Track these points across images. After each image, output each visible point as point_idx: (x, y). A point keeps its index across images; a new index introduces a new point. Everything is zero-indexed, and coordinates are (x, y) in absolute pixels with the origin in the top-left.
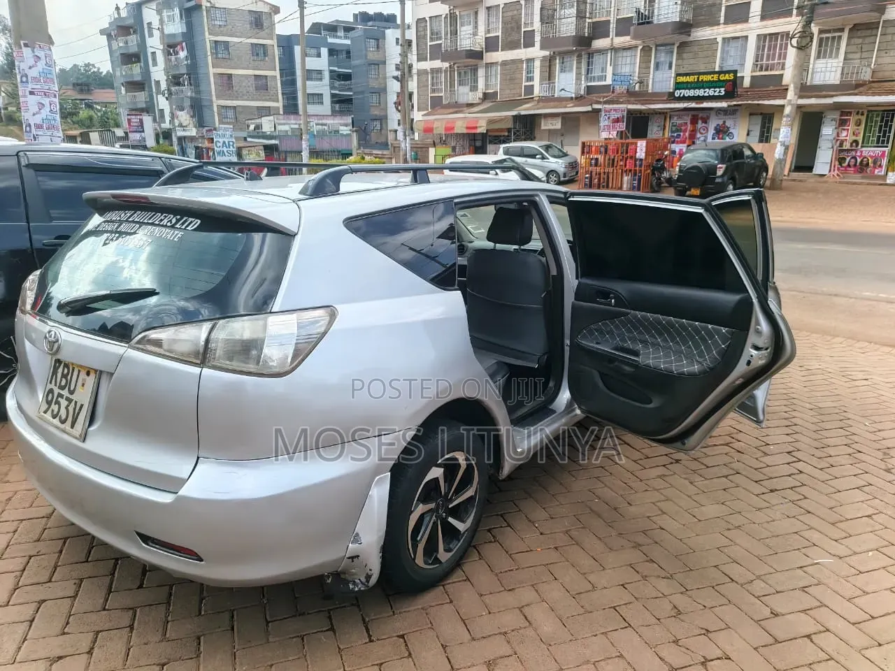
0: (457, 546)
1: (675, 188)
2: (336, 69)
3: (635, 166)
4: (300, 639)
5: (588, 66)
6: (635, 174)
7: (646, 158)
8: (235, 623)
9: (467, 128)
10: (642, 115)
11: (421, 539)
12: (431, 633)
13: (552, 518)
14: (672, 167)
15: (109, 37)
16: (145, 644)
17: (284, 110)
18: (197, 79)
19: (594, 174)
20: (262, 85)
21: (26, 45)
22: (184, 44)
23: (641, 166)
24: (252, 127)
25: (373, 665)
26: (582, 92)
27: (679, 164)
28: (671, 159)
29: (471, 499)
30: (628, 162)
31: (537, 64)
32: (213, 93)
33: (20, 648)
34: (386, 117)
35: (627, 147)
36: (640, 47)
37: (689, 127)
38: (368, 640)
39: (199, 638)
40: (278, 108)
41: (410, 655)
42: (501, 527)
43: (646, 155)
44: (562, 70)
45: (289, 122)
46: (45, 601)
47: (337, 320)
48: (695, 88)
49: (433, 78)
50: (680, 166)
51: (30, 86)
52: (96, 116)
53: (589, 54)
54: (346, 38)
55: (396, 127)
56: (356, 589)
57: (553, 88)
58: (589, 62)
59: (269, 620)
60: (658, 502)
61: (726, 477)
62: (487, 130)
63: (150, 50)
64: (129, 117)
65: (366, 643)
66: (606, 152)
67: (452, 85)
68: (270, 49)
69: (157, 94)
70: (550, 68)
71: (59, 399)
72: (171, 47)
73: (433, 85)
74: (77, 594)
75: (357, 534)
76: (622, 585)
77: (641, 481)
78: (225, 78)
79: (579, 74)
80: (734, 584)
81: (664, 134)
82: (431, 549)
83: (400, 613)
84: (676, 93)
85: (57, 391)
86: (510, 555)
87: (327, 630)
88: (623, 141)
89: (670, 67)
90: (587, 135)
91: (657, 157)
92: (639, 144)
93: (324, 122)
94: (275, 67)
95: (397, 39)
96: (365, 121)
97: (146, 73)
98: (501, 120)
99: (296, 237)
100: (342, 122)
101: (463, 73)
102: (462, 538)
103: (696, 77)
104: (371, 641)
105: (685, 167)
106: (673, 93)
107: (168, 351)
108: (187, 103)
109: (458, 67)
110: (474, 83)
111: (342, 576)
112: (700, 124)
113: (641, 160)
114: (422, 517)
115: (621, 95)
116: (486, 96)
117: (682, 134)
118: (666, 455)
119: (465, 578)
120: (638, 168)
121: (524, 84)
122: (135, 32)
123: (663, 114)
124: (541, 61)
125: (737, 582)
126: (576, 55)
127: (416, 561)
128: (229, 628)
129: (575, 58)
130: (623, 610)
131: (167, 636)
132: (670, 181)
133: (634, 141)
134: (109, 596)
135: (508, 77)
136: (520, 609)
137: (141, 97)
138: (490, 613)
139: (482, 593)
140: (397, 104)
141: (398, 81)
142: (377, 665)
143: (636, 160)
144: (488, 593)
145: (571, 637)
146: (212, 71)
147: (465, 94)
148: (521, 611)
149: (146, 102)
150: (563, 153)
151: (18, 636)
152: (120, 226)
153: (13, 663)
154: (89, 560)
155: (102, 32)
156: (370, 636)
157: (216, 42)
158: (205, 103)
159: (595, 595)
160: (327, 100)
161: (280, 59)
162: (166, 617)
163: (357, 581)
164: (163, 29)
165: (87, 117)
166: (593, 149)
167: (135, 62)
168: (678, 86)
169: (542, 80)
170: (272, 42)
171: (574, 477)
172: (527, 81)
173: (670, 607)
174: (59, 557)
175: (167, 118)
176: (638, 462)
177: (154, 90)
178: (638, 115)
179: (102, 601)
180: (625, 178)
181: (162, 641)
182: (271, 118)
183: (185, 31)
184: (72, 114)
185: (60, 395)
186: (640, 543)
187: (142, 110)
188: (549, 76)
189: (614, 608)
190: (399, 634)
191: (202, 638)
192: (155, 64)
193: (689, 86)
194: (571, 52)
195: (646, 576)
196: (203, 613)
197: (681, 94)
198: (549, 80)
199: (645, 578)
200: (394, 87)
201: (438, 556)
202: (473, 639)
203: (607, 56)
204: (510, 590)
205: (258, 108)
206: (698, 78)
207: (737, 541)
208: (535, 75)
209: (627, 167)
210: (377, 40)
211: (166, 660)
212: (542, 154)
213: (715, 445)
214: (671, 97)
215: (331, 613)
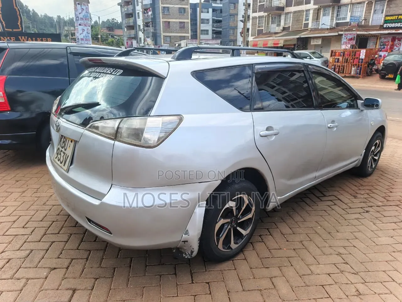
0: (241, 242)
1: (380, 74)
2: (215, 18)
3: (359, 62)
4: (159, 276)
5: (338, 12)
6: (359, 66)
7: (365, 59)
8: (132, 264)
9: (274, 44)
10: (365, 37)
11: (222, 236)
12: (223, 284)
13: (294, 234)
14: (379, 64)
15: (121, 6)
16: (91, 268)
17: (191, 37)
18: (155, 23)
19: (336, 66)
20: (182, 26)
21: (78, 4)
22: (151, 9)
23: (362, 62)
24: (177, 45)
25: (191, 295)
26: (334, 26)
27: (383, 62)
28: (379, 59)
29: (250, 219)
30: (355, 60)
31: (311, 12)
32: (162, 30)
33: (40, 261)
34: (236, 40)
35: (355, 53)
36: (367, 2)
37: (390, 43)
38: (191, 282)
39: (115, 269)
40: (189, 36)
41: (210, 293)
42: (267, 235)
43: (365, 57)
44: (324, 15)
45: (192, 42)
46: (54, 242)
47: (183, 122)
48: (395, 23)
49: (259, 21)
50: (384, 63)
51: (79, 22)
52: (115, 41)
53: (339, 6)
54: (220, 4)
55: (240, 44)
56: (186, 257)
57: (319, 25)
58: (338, 11)
59: (147, 265)
60: (354, 232)
61: (395, 223)
62: (283, 45)
63: (137, 12)
64: (127, 41)
65: (190, 283)
66: (344, 55)
67: (268, 24)
68: (186, 10)
69: (139, 31)
70: (318, 14)
71: (61, 152)
72: (145, 10)
73: (259, 24)
74: (68, 241)
75: (187, 231)
76: (329, 274)
77: (345, 220)
78: (167, 23)
79: (332, 17)
80: (395, 282)
81: (376, 47)
82: (227, 242)
83: (209, 271)
84: (384, 25)
85: (61, 149)
86: (269, 250)
87: (172, 274)
88: (354, 50)
89: (382, 13)
90: (335, 47)
91: (371, 58)
92: (362, 51)
93: (208, 42)
94: (188, 18)
95: (244, 3)
96: (226, 42)
97: (135, 22)
98: (291, 40)
99: (166, 79)
100: (216, 42)
101: (274, 18)
102: (244, 238)
103: (397, 17)
104: (192, 283)
105: (386, 63)
106: (383, 25)
107: (101, 132)
108: (151, 35)
109: (271, 15)
110: (279, 22)
111: (180, 250)
112: (397, 42)
113: (362, 59)
114: (223, 225)
115: (354, 27)
116: (284, 29)
117: (386, 47)
118: (361, 208)
119: (244, 258)
120: (360, 64)
121: (304, 22)
122: (131, 4)
123: (376, 37)
124: (314, 10)
125: (396, 282)
126: (332, 7)
127: (218, 247)
128: (129, 266)
129: (331, 9)
130: (327, 288)
131: (102, 265)
132: (377, 71)
133: (360, 50)
134: (81, 243)
135: (296, 19)
136: (271, 278)
137: (133, 32)
138: (254, 278)
139: (252, 267)
140: (241, 33)
141: (243, 22)
142: (194, 295)
143: (360, 59)
144: (255, 267)
145: (296, 298)
146: (162, 20)
147: (274, 28)
148: (271, 280)
149: (134, 34)
150: (321, 56)
151: (41, 256)
152: (91, 74)
153: (36, 268)
154: (76, 226)
155: (118, 4)
156: (192, 280)
157: (164, 7)
158: (158, 35)
159: (312, 277)
160: (210, 32)
161: (191, 14)
162: (103, 257)
163: (187, 253)
164: (142, 2)
165: (111, 41)
166: (337, 54)
167: (131, 17)
168: (386, 22)
169: (313, 20)
170: (188, 7)
171: (308, 214)
172: (306, 21)
173: (354, 290)
174: (65, 223)
175: (143, 41)
176: (345, 210)
177: (138, 29)
178: (363, 37)
179: (78, 245)
180: (353, 69)
181: (99, 267)
182: (185, 41)
183: (152, 3)
184: (105, 40)
185: (62, 151)
186: (341, 253)
187: (133, 38)
188: (317, 18)
189: (322, 286)
190: (207, 281)
191: (116, 269)
192: (139, 18)
193: (392, 22)
194: (329, 6)
195: (343, 271)
196: (119, 257)
197: (387, 26)
198: (317, 20)
199: (342, 272)
200: (241, 25)
201: (231, 246)
202: (244, 290)
203: (348, 8)
204: (266, 268)
205: (180, 36)
206: (398, 17)
207: (398, 259)
208: (310, 18)
209: (355, 63)
210: (235, 4)
211: (98, 277)
212: (310, 56)
213: (391, 205)
214: (382, 27)
215: (176, 266)
